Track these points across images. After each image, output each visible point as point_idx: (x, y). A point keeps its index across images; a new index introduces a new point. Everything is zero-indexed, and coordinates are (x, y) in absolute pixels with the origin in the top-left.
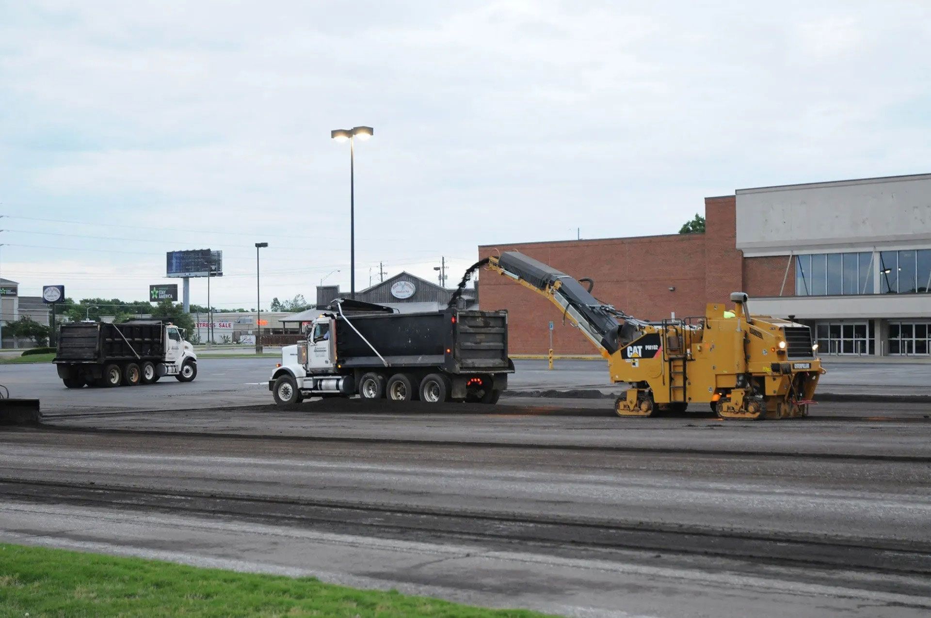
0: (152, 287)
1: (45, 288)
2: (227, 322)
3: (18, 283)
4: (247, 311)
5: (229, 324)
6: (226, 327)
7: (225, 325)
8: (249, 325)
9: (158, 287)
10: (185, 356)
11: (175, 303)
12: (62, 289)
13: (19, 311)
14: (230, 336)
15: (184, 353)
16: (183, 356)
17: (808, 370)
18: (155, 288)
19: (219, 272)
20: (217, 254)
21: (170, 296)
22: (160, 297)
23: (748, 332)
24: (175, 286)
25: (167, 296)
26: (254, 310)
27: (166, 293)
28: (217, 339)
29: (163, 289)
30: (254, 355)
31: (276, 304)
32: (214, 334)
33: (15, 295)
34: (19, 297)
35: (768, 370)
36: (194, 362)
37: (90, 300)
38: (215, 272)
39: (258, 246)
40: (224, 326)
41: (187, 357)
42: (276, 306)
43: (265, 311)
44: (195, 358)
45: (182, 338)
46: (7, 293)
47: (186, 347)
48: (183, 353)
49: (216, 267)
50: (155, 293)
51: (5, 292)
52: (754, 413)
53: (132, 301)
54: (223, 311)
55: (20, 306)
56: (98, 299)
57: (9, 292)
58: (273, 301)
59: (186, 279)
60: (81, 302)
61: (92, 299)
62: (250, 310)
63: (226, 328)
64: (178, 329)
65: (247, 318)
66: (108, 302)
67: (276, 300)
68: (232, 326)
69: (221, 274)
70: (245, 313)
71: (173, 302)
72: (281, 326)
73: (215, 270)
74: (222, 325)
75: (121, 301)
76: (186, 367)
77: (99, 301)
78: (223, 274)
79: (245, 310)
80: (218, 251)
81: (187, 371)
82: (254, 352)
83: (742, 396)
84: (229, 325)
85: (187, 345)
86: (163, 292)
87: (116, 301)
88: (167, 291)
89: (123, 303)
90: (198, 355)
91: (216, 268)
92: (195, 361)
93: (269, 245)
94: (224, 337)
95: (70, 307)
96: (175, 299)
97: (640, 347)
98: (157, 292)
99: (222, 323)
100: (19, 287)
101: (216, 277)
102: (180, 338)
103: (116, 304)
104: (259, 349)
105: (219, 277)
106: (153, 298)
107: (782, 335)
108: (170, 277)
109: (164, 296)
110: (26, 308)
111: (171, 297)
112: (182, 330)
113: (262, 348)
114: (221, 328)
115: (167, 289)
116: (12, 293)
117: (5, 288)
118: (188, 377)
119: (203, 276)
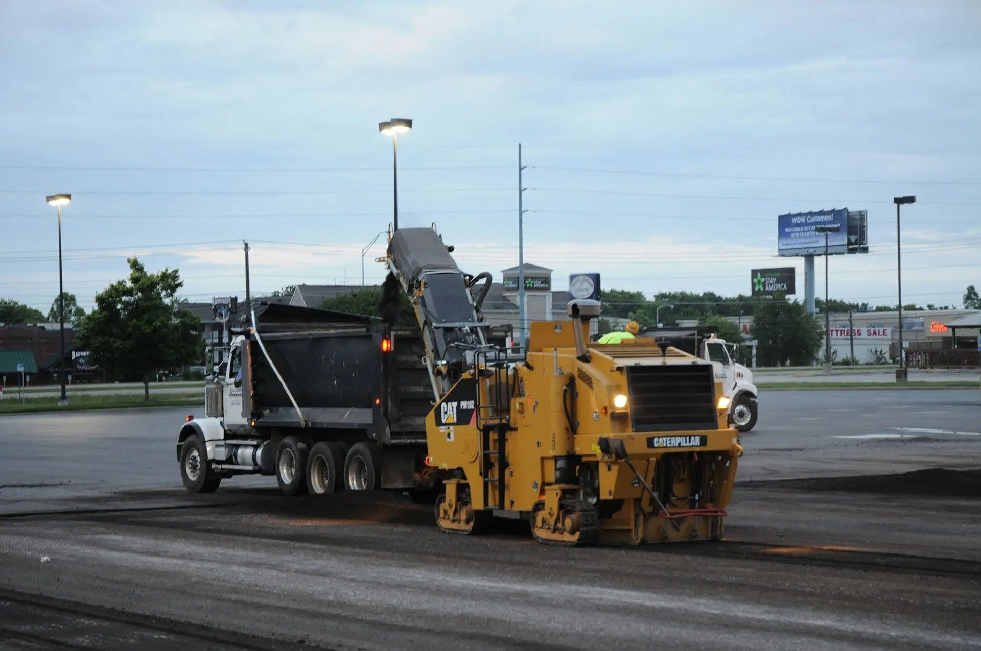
0: (754, 273)
1: (572, 277)
2: (882, 327)
3: (552, 270)
4: (921, 309)
5: (884, 330)
6: (879, 335)
7: (877, 332)
8: (917, 331)
9: (765, 272)
10: (736, 390)
11: (791, 298)
12: (596, 278)
13: (553, 313)
14: (886, 350)
15: (736, 385)
16: (734, 389)
17: (697, 449)
18: (759, 274)
19: (862, 246)
20: (858, 217)
21: (783, 287)
22: (767, 289)
23: (576, 374)
24: (791, 271)
25: (779, 287)
26: (933, 306)
27: (777, 282)
28: (862, 354)
29: (772, 275)
30: (892, 384)
31: (972, 296)
32: (854, 347)
33: (548, 289)
34: (553, 292)
35: (596, 449)
36: (752, 399)
37: (670, 293)
38: (856, 246)
39: (899, 201)
40: (875, 334)
41: (741, 391)
42: (973, 299)
43: (950, 308)
44: (754, 390)
45: (732, 359)
46: (535, 286)
47: (739, 375)
48: (734, 384)
49: (857, 237)
50: (759, 282)
51: (533, 284)
52: (572, 532)
53: (735, 295)
54: (879, 309)
55: (554, 307)
56: (681, 293)
57: (538, 284)
58: (966, 292)
59: (809, 259)
60: (656, 297)
61: (673, 292)
62: (925, 307)
63: (878, 337)
64: (725, 345)
65: (916, 320)
66: (697, 298)
67: (971, 290)
68: (889, 333)
69: (865, 250)
70: (917, 312)
71: (787, 296)
72: (949, 333)
73: (855, 243)
74: (872, 332)
75: (717, 295)
76: (740, 408)
77: (683, 297)
78: (870, 249)
79: (917, 306)
80: (860, 212)
81: (741, 414)
82: (892, 379)
83: (558, 498)
84: (884, 333)
85: (741, 372)
86: (773, 280)
87: (710, 296)
88: (778, 278)
89: (720, 298)
90: (760, 386)
91: (857, 240)
92: (755, 397)
93: (917, 199)
94: (876, 352)
95: (639, 307)
96: (792, 290)
97: (455, 404)
98: (763, 280)
99: (872, 330)
100: (553, 276)
101: (858, 254)
102: (730, 359)
103: (710, 300)
104: (901, 374)
105: (861, 255)
106: (757, 289)
107: (623, 380)
108: (783, 256)
109: (773, 286)
110: (562, 309)
111: (785, 288)
112: (733, 346)
113: (906, 373)
114: (871, 337)
115: (778, 275)
116: (543, 286)
117: (533, 278)
118: (743, 424)
119: (836, 254)
